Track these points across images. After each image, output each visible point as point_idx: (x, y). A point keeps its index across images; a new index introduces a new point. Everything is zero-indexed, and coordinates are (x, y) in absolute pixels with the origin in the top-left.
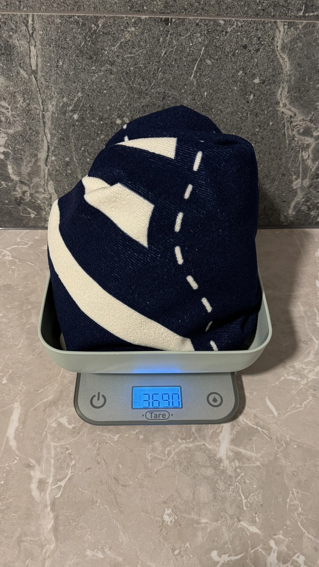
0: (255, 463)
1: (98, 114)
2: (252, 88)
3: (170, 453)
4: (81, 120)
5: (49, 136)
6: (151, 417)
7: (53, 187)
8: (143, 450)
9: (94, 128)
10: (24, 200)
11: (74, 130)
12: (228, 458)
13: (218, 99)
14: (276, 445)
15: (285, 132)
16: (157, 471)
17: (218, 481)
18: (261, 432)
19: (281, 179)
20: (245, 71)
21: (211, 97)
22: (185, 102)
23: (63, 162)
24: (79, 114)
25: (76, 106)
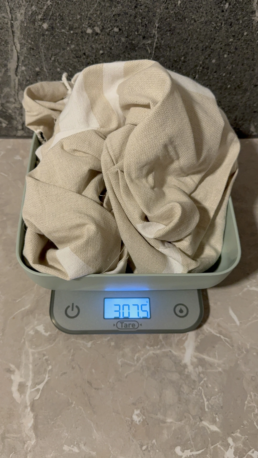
0: (217, 369)
1: (68, 23)
3: (139, 359)
4: (51, 29)
5: (18, 46)
6: (122, 327)
8: (114, 356)
9: (63, 37)
11: (44, 39)
12: (192, 364)
13: (192, 7)
14: (237, 352)
16: (127, 375)
17: (184, 385)
19: (253, 90)
21: (185, 6)
22: (158, 11)
23: (34, 72)
24: (48, 23)
25: (45, 14)
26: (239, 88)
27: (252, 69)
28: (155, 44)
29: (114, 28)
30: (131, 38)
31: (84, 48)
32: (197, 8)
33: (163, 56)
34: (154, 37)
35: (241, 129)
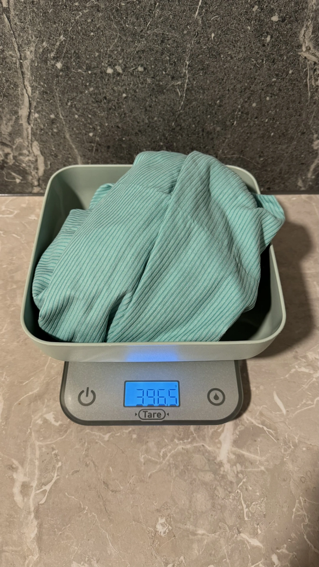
0: (259, 467)
1: (85, 62)
2: (269, 28)
3: (165, 455)
4: (66, 70)
5: (29, 89)
6: (145, 417)
7: (38, 148)
8: (136, 451)
9: (80, 79)
10: (7, 163)
11: (58, 81)
12: (229, 461)
13: (228, 41)
14: (283, 447)
15: (306, 82)
16: (151, 475)
17: (218, 488)
18: (267, 432)
19: (300, 138)
20: (261, 6)
21: (219, 40)
22: (189, 45)
23: (48, 119)
24: (62, 62)
25: (58, 52)
26: (284, 136)
27: (298, 114)
28: (186, 85)
29: (138, 67)
30: (158, 78)
31: (105, 91)
32: (234, 42)
33: (196, 100)
34: (185, 77)
35: (287, 184)
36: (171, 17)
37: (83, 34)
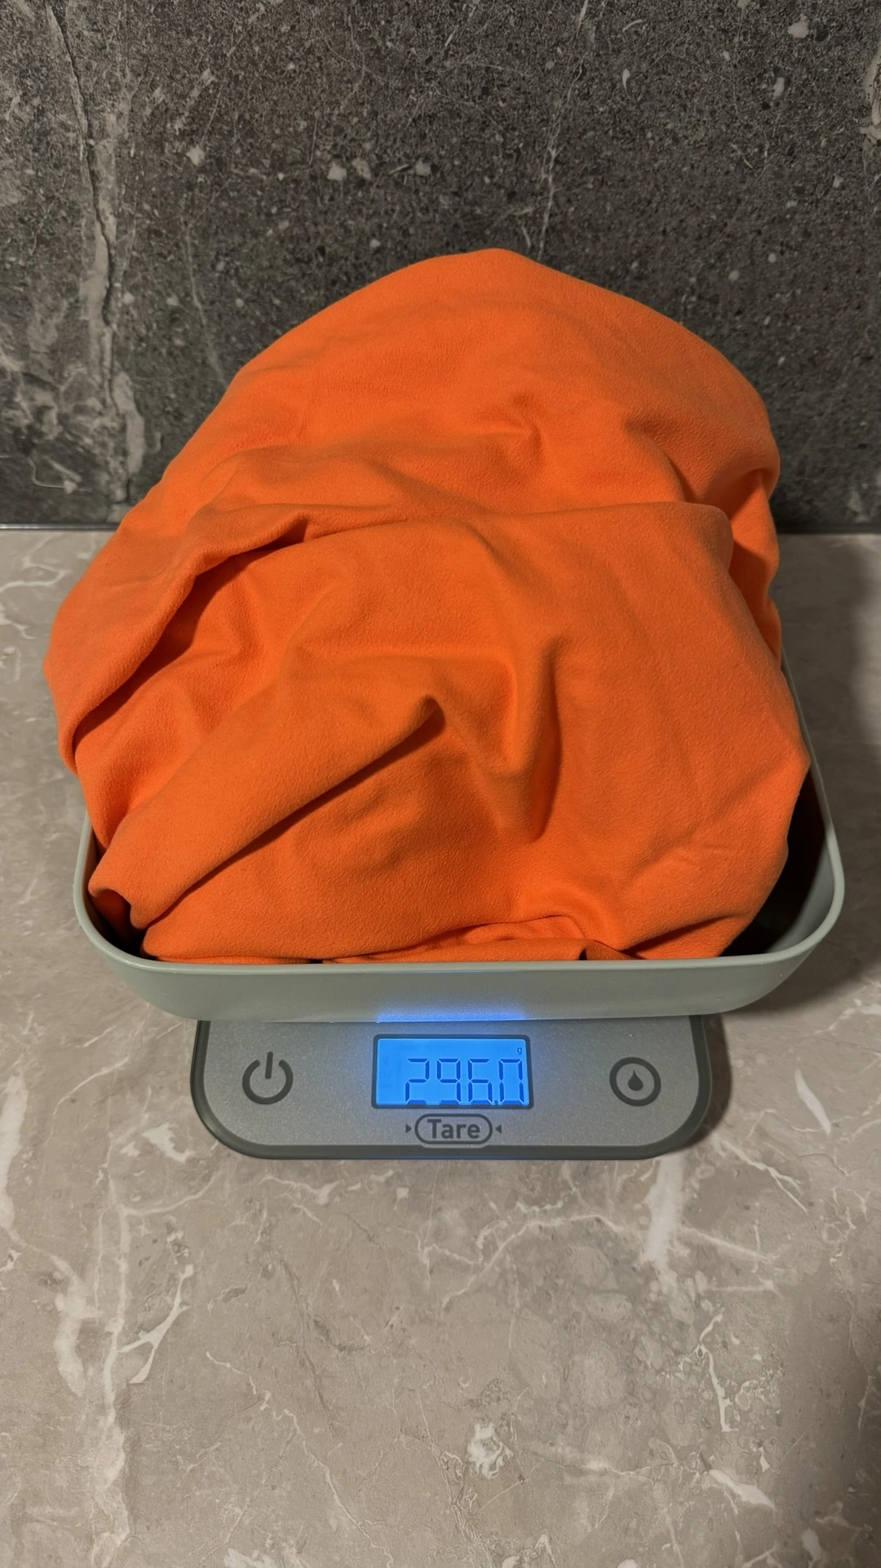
0: (758, 1283)
1: (269, 146)
2: (782, 56)
3: (491, 1247)
4: (215, 167)
5: (111, 222)
6: (434, 1135)
7: (130, 394)
8: (407, 1236)
9: (255, 195)
10: (40, 435)
11: (192, 201)
12: (672, 1266)
13: (667, 93)
14: (827, 1225)
16: (451, 1302)
17: (643, 1339)
18: (779, 1183)
19: (857, 373)
21: (643, 88)
22: (558, 103)
23: (161, 310)
24: (206, 145)
25: (197, 116)
26: (815, 365)
27: (855, 303)
28: (546, 216)
29: (414, 164)
30: (470, 196)
31: (321, 229)
32: (684, 95)
33: (572, 258)
34: (546, 193)
35: (817, 503)
36: (512, 20)
37: (266, 67)
